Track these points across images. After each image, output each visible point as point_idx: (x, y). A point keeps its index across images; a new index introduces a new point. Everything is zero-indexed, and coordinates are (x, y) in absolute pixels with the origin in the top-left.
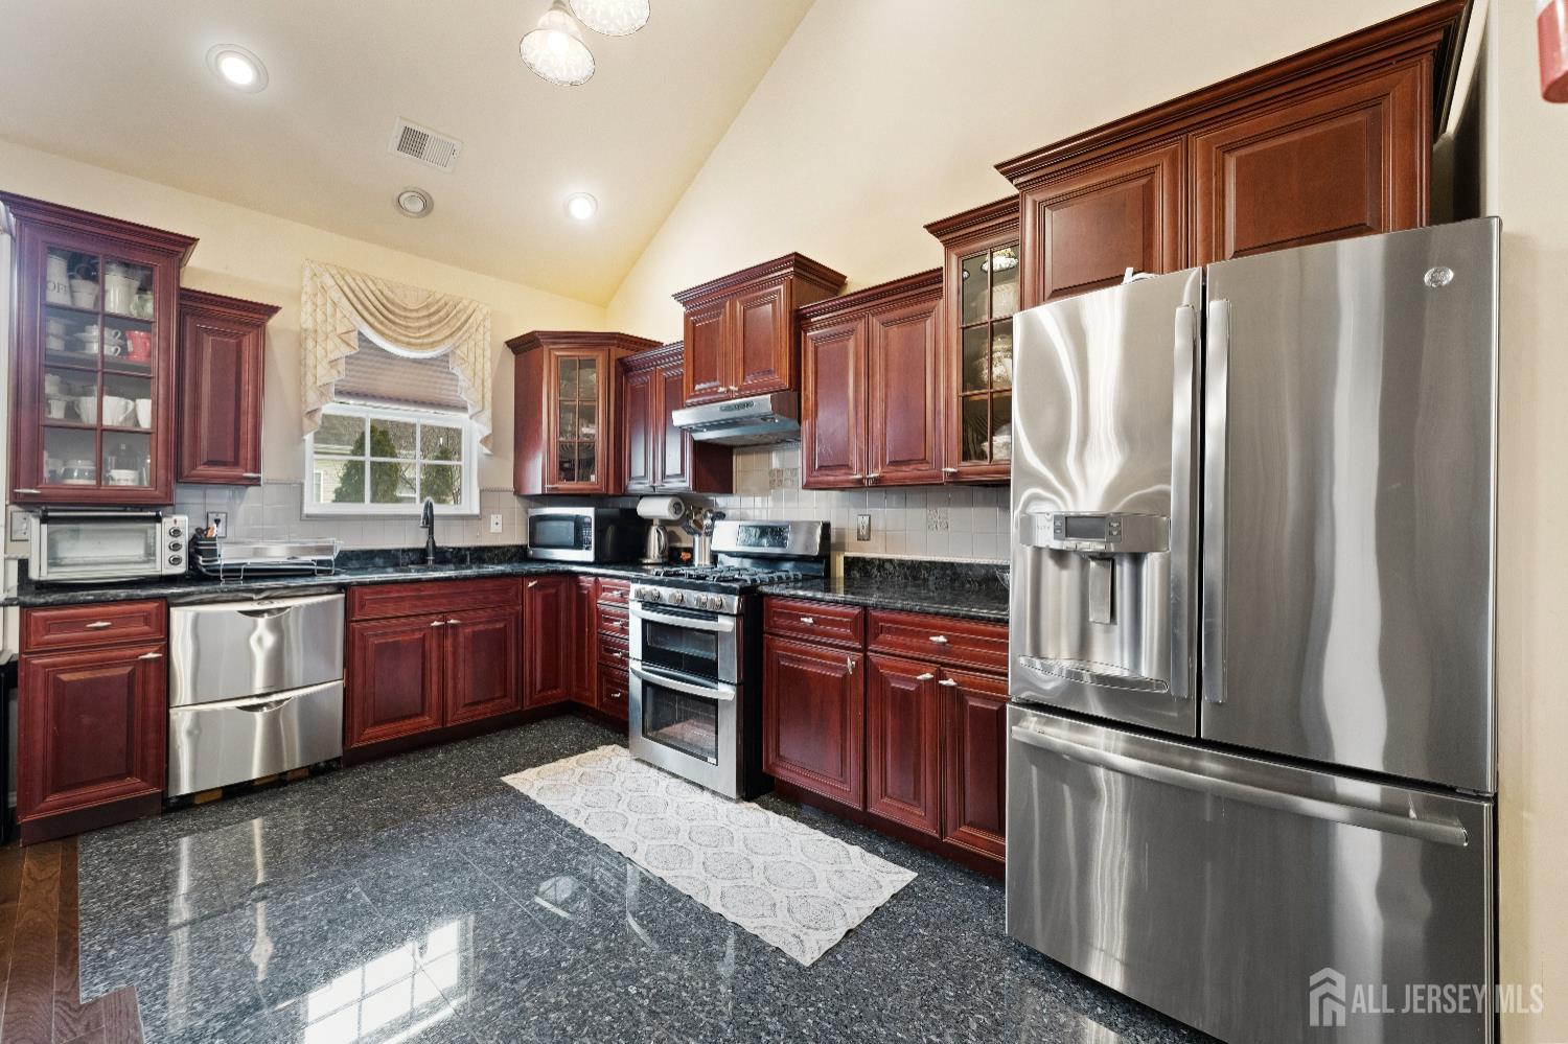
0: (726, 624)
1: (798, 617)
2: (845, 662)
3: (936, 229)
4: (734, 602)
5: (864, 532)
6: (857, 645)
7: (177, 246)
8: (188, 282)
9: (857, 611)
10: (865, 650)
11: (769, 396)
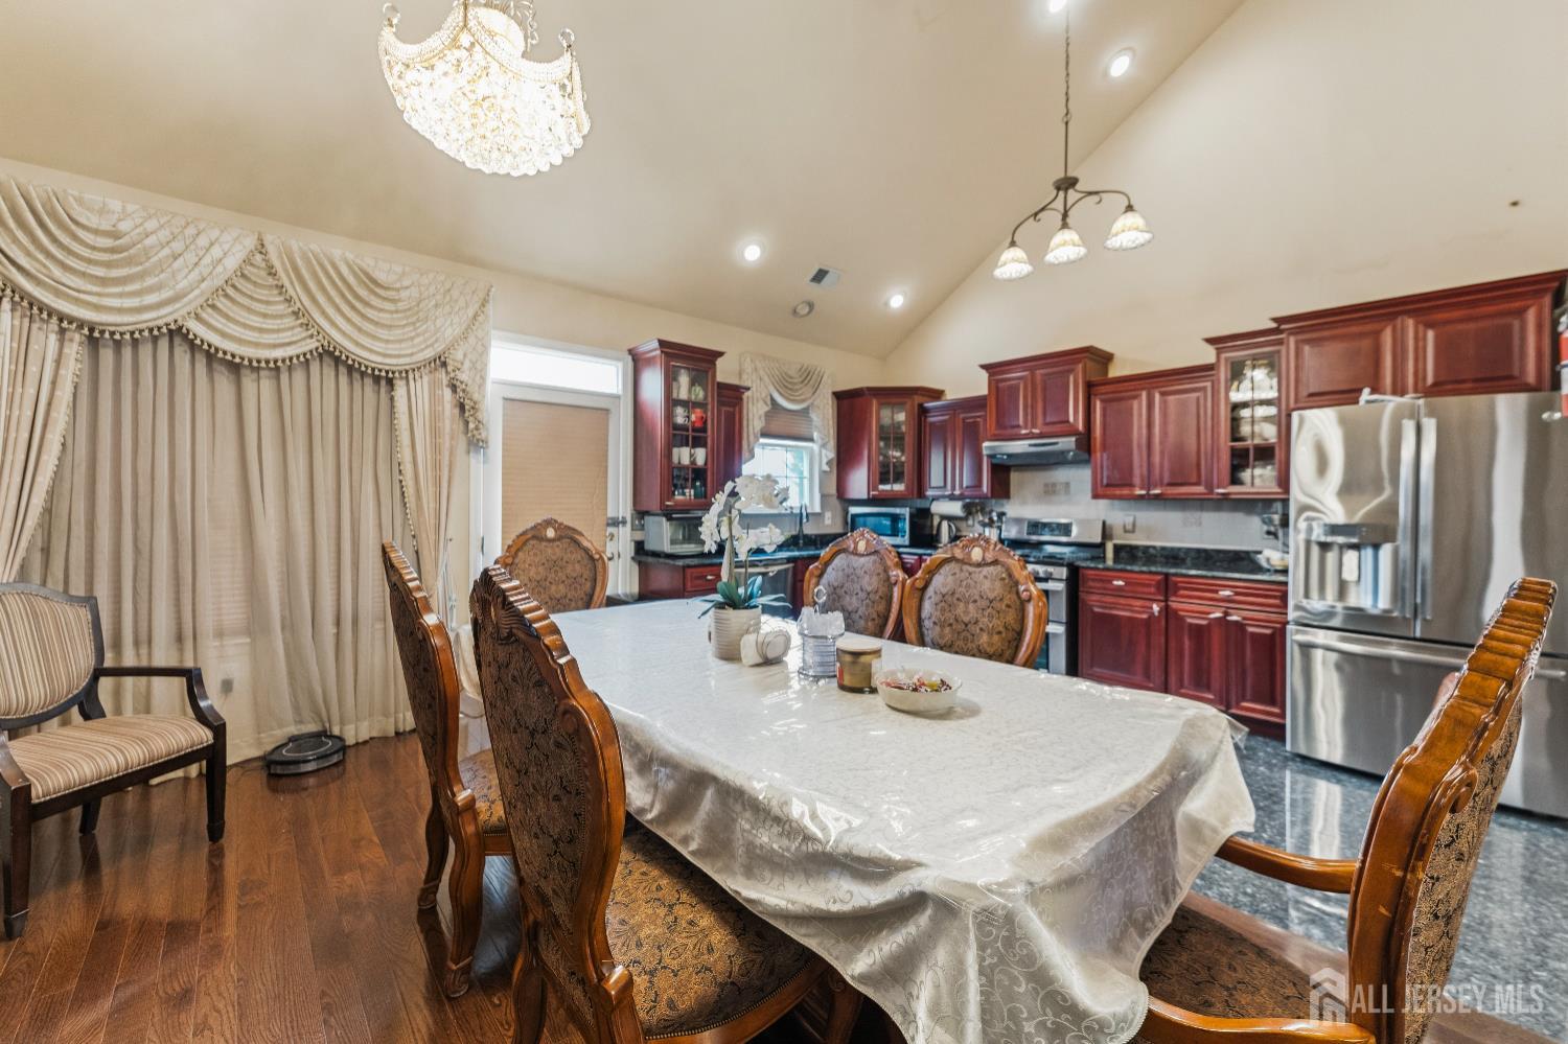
0: (1060, 586)
1: (1110, 582)
2: (1151, 608)
3: (1211, 341)
4: (1063, 572)
5: (1129, 527)
6: (1162, 598)
7: (711, 356)
8: (720, 378)
9: (1159, 577)
10: (1166, 601)
11: (1073, 439)
